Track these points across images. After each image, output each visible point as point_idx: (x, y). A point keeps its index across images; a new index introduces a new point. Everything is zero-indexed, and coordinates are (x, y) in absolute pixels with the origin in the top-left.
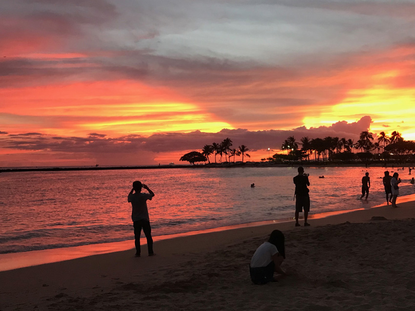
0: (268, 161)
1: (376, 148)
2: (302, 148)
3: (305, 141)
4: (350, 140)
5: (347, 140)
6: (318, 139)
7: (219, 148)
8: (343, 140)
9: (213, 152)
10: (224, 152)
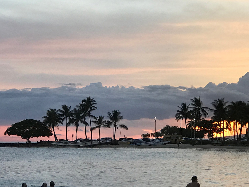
2: (212, 118)
3: (219, 105)
6: (240, 103)
9: (63, 120)
10: (82, 122)
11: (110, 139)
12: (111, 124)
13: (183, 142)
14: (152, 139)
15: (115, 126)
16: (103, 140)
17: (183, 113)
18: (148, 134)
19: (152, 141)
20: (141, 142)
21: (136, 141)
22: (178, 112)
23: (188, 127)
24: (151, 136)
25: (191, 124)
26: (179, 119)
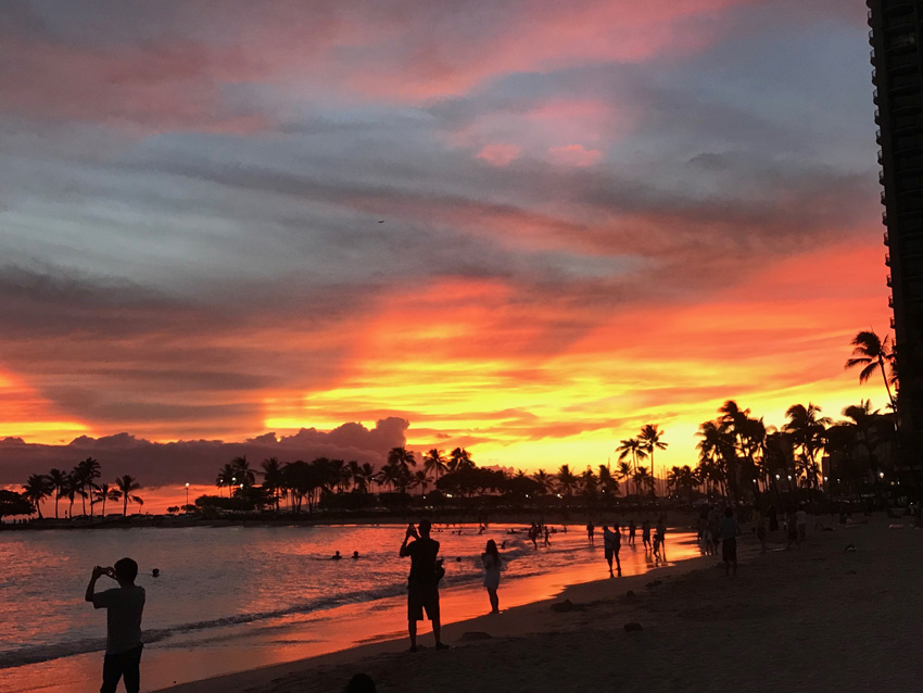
0: (185, 512)
1: (419, 482)
2: (264, 484)
3: (271, 466)
4: (367, 466)
5: (360, 464)
6: (299, 463)
7: (65, 483)
8: (353, 464)
9: (52, 491)
10: (79, 492)
11: (119, 515)
14: (179, 514)
16: (108, 517)
18: (177, 507)
19: (181, 517)
20: (165, 519)
21: (157, 518)
22: (219, 476)
23: (233, 497)
24: (181, 510)
25: (237, 492)
26: (220, 486)
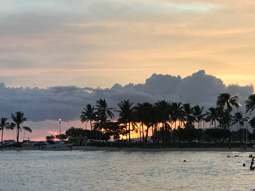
1: (237, 121)
2: (119, 120)
3: (125, 107)
4: (197, 108)
5: (192, 106)
6: (146, 104)
8: (187, 106)
11: (13, 141)
12: (14, 126)
13: (88, 144)
14: (56, 141)
15: (18, 127)
16: (6, 142)
17: (88, 115)
18: (52, 136)
19: (57, 143)
20: (45, 144)
21: (40, 144)
22: (83, 113)
23: (94, 129)
24: (56, 138)
25: (97, 126)
26: (84, 121)
